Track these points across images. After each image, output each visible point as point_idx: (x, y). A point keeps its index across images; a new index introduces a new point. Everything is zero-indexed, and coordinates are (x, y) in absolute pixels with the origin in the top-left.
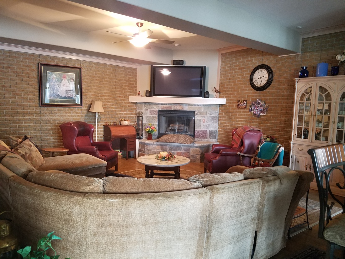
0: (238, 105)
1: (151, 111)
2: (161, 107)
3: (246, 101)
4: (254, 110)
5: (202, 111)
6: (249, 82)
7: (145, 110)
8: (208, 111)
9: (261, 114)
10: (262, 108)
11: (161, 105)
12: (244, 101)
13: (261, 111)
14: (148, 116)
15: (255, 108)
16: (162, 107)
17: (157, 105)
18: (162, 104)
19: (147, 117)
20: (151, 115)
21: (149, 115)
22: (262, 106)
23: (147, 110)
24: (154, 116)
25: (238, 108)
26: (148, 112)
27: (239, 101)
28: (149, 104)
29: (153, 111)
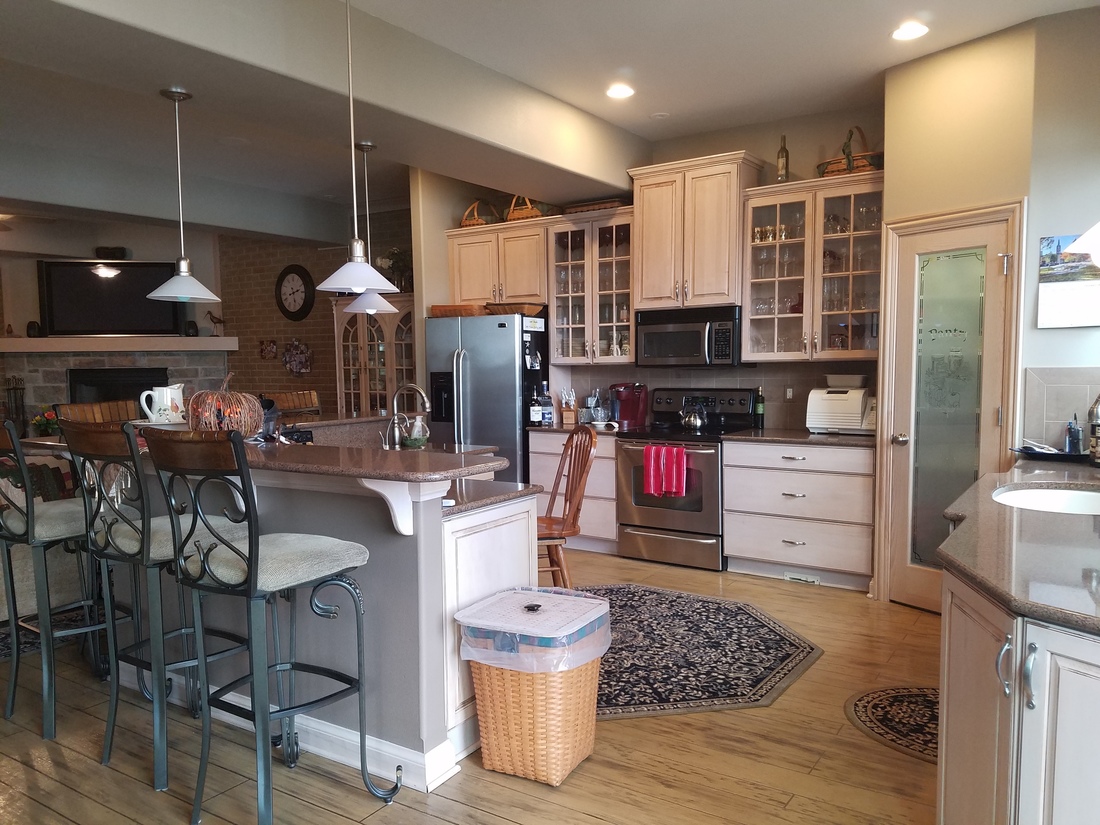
0: (262, 351)
1: (46, 374)
2: (72, 363)
3: (274, 342)
4: (290, 362)
5: (185, 367)
6: (275, 301)
7: (30, 371)
8: (199, 368)
9: (303, 371)
10: (303, 358)
11: (74, 356)
12: (271, 342)
13: (303, 365)
14: (39, 388)
15: (290, 358)
16: (78, 362)
17: (63, 358)
18: (76, 354)
19: (36, 388)
20: (48, 385)
21: (42, 384)
22: (302, 353)
23: (37, 371)
24: (55, 385)
25: (263, 358)
26: (40, 375)
27: (262, 343)
28: (40, 356)
29: (53, 372)
